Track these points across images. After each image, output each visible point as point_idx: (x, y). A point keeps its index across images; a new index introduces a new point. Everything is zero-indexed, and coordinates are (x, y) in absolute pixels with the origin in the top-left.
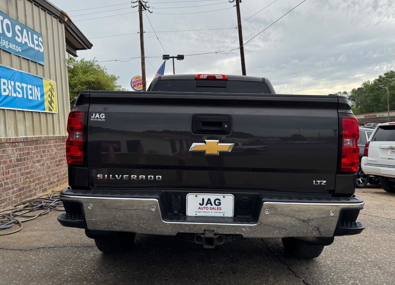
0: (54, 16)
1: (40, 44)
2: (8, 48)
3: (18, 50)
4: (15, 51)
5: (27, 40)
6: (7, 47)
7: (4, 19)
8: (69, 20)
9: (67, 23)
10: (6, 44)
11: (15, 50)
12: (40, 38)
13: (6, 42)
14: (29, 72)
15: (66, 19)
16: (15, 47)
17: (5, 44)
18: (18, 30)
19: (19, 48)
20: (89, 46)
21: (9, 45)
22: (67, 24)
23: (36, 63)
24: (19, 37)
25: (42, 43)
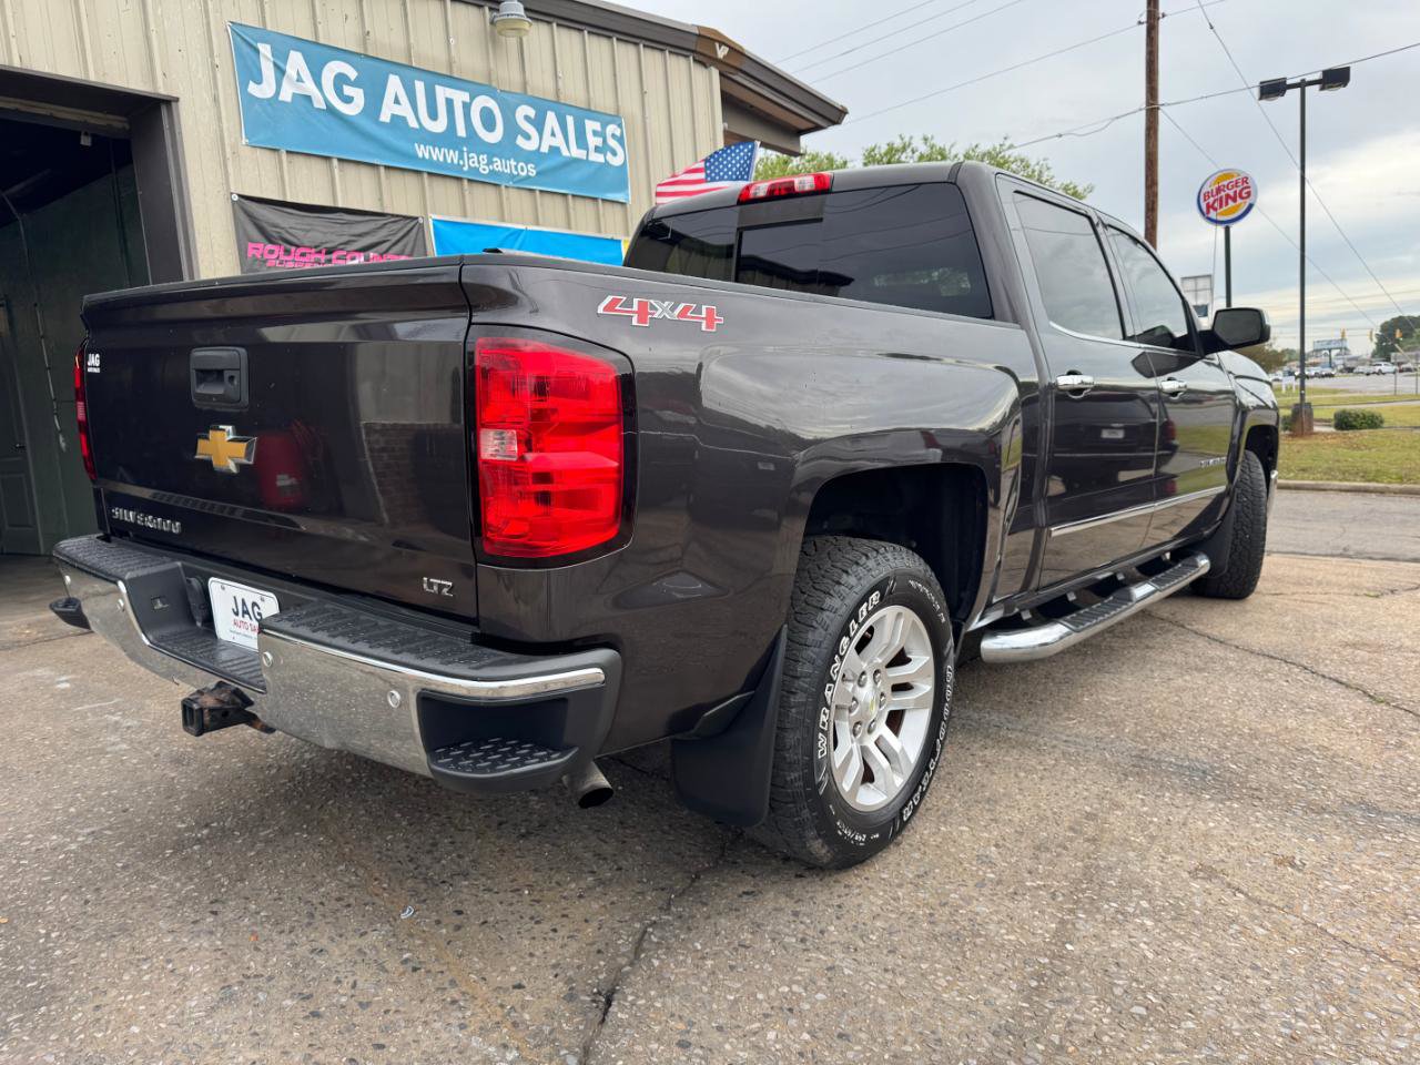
0: (673, 50)
1: (613, 143)
2: (487, 172)
3: (524, 174)
4: (512, 176)
5: (559, 141)
6: (484, 170)
7: (472, 98)
8: (736, 51)
9: (727, 61)
10: (479, 163)
11: (515, 173)
12: (611, 129)
13: (481, 157)
14: (569, 226)
15: (722, 52)
16: (516, 167)
17: (476, 164)
18: (527, 118)
19: (529, 166)
20: (831, 115)
21: (490, 162)
22: (728, 65)
23: (595, 199)
24: (528, 137)
25: (620, 140)
